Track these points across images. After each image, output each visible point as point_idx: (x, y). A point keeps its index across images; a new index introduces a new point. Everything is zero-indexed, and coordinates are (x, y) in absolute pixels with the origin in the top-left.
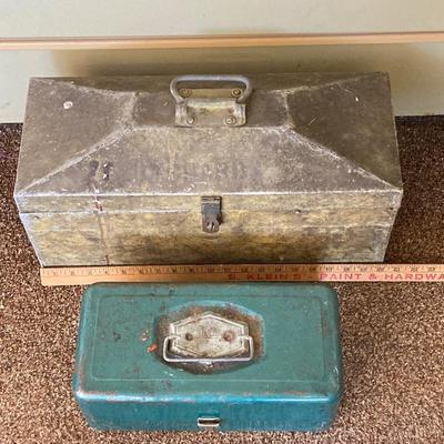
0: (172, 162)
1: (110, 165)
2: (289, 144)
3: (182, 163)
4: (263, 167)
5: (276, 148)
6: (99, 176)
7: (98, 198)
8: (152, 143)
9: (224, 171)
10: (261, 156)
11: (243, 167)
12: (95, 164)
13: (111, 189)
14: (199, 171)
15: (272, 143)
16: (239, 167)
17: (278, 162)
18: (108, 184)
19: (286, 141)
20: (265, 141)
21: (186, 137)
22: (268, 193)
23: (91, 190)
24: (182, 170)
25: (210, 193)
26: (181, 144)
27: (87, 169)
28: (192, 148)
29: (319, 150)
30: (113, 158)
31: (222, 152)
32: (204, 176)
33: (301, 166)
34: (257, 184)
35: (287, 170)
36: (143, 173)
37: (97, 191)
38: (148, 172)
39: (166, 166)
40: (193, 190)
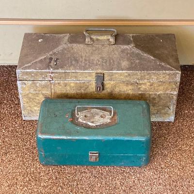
0: (84, 58)
1: (57, 59)
2: (133, 52)
3: (88, 59)
4: (122, 61)
5: (127, 54)
6: (53, 63)
7: (52, 73)
8: (76, 50)
9: (106, 63)
10: (121, 57)
11: (113, 61)
12: (51, 59)
13: (58, 69)
14: (95, 62)
15: (126, 52)
16: (111, 61)
17: (128, 59)
18: (57, 67)
19: (132, 51)
20: (123, 51)
21: (90, 48)
22: (124, 72)
23: (49, 69)
24: (88, 62)
25: (99, 71)
26: (87, 51)
27: (48, 61)
28: (92, 53)
29: (145, 55)
30: (59, 56)
31: (105, 55)
32: (97, 65)
33: (137, 61)
34: (119, 68)
35: (132, 63)
36: (71, 62)
37: (52, 69)
38: (73, 62)
39: (81, 60)
40: (92, 70)
